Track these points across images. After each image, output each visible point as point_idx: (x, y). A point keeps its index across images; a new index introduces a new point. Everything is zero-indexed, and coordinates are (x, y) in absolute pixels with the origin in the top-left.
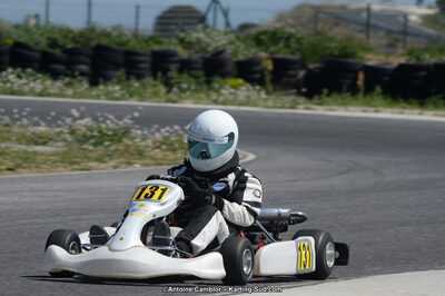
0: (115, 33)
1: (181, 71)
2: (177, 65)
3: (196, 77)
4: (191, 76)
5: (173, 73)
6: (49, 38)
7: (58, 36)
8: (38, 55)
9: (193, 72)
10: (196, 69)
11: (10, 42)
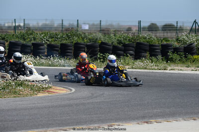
0: (148, 37)
1: (173, 52)
2: (172, 50)
3: (180, 55)
4: (178, 54)
5: (170, 54)
6: (118, 40)
7: (122, 39)
8: (111, 47)
9: (179, 53)
10: (180, 51)
11: (100, 42)
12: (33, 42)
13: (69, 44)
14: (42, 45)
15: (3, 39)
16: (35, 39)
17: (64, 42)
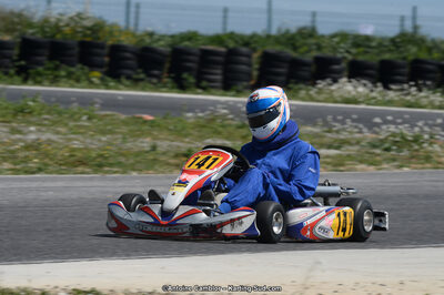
12: (315, 53)
13: (400, 61)
14: (338, 61)
15: (246, 44)
16: (319, 47)
17: (387, 56)
